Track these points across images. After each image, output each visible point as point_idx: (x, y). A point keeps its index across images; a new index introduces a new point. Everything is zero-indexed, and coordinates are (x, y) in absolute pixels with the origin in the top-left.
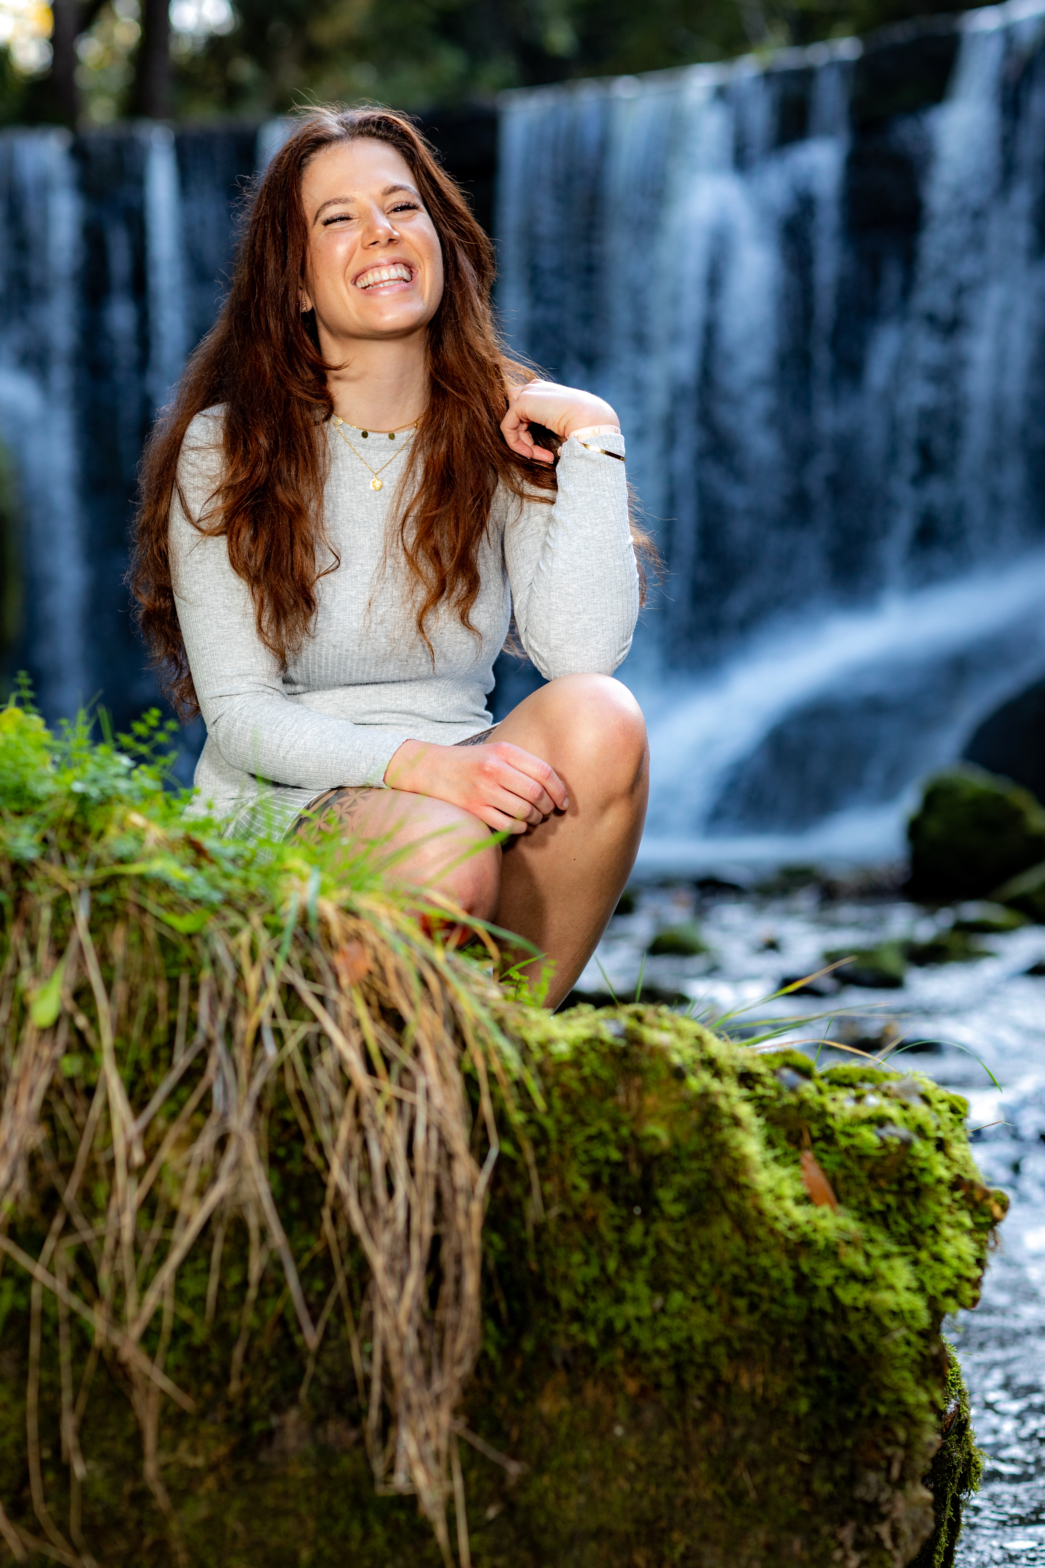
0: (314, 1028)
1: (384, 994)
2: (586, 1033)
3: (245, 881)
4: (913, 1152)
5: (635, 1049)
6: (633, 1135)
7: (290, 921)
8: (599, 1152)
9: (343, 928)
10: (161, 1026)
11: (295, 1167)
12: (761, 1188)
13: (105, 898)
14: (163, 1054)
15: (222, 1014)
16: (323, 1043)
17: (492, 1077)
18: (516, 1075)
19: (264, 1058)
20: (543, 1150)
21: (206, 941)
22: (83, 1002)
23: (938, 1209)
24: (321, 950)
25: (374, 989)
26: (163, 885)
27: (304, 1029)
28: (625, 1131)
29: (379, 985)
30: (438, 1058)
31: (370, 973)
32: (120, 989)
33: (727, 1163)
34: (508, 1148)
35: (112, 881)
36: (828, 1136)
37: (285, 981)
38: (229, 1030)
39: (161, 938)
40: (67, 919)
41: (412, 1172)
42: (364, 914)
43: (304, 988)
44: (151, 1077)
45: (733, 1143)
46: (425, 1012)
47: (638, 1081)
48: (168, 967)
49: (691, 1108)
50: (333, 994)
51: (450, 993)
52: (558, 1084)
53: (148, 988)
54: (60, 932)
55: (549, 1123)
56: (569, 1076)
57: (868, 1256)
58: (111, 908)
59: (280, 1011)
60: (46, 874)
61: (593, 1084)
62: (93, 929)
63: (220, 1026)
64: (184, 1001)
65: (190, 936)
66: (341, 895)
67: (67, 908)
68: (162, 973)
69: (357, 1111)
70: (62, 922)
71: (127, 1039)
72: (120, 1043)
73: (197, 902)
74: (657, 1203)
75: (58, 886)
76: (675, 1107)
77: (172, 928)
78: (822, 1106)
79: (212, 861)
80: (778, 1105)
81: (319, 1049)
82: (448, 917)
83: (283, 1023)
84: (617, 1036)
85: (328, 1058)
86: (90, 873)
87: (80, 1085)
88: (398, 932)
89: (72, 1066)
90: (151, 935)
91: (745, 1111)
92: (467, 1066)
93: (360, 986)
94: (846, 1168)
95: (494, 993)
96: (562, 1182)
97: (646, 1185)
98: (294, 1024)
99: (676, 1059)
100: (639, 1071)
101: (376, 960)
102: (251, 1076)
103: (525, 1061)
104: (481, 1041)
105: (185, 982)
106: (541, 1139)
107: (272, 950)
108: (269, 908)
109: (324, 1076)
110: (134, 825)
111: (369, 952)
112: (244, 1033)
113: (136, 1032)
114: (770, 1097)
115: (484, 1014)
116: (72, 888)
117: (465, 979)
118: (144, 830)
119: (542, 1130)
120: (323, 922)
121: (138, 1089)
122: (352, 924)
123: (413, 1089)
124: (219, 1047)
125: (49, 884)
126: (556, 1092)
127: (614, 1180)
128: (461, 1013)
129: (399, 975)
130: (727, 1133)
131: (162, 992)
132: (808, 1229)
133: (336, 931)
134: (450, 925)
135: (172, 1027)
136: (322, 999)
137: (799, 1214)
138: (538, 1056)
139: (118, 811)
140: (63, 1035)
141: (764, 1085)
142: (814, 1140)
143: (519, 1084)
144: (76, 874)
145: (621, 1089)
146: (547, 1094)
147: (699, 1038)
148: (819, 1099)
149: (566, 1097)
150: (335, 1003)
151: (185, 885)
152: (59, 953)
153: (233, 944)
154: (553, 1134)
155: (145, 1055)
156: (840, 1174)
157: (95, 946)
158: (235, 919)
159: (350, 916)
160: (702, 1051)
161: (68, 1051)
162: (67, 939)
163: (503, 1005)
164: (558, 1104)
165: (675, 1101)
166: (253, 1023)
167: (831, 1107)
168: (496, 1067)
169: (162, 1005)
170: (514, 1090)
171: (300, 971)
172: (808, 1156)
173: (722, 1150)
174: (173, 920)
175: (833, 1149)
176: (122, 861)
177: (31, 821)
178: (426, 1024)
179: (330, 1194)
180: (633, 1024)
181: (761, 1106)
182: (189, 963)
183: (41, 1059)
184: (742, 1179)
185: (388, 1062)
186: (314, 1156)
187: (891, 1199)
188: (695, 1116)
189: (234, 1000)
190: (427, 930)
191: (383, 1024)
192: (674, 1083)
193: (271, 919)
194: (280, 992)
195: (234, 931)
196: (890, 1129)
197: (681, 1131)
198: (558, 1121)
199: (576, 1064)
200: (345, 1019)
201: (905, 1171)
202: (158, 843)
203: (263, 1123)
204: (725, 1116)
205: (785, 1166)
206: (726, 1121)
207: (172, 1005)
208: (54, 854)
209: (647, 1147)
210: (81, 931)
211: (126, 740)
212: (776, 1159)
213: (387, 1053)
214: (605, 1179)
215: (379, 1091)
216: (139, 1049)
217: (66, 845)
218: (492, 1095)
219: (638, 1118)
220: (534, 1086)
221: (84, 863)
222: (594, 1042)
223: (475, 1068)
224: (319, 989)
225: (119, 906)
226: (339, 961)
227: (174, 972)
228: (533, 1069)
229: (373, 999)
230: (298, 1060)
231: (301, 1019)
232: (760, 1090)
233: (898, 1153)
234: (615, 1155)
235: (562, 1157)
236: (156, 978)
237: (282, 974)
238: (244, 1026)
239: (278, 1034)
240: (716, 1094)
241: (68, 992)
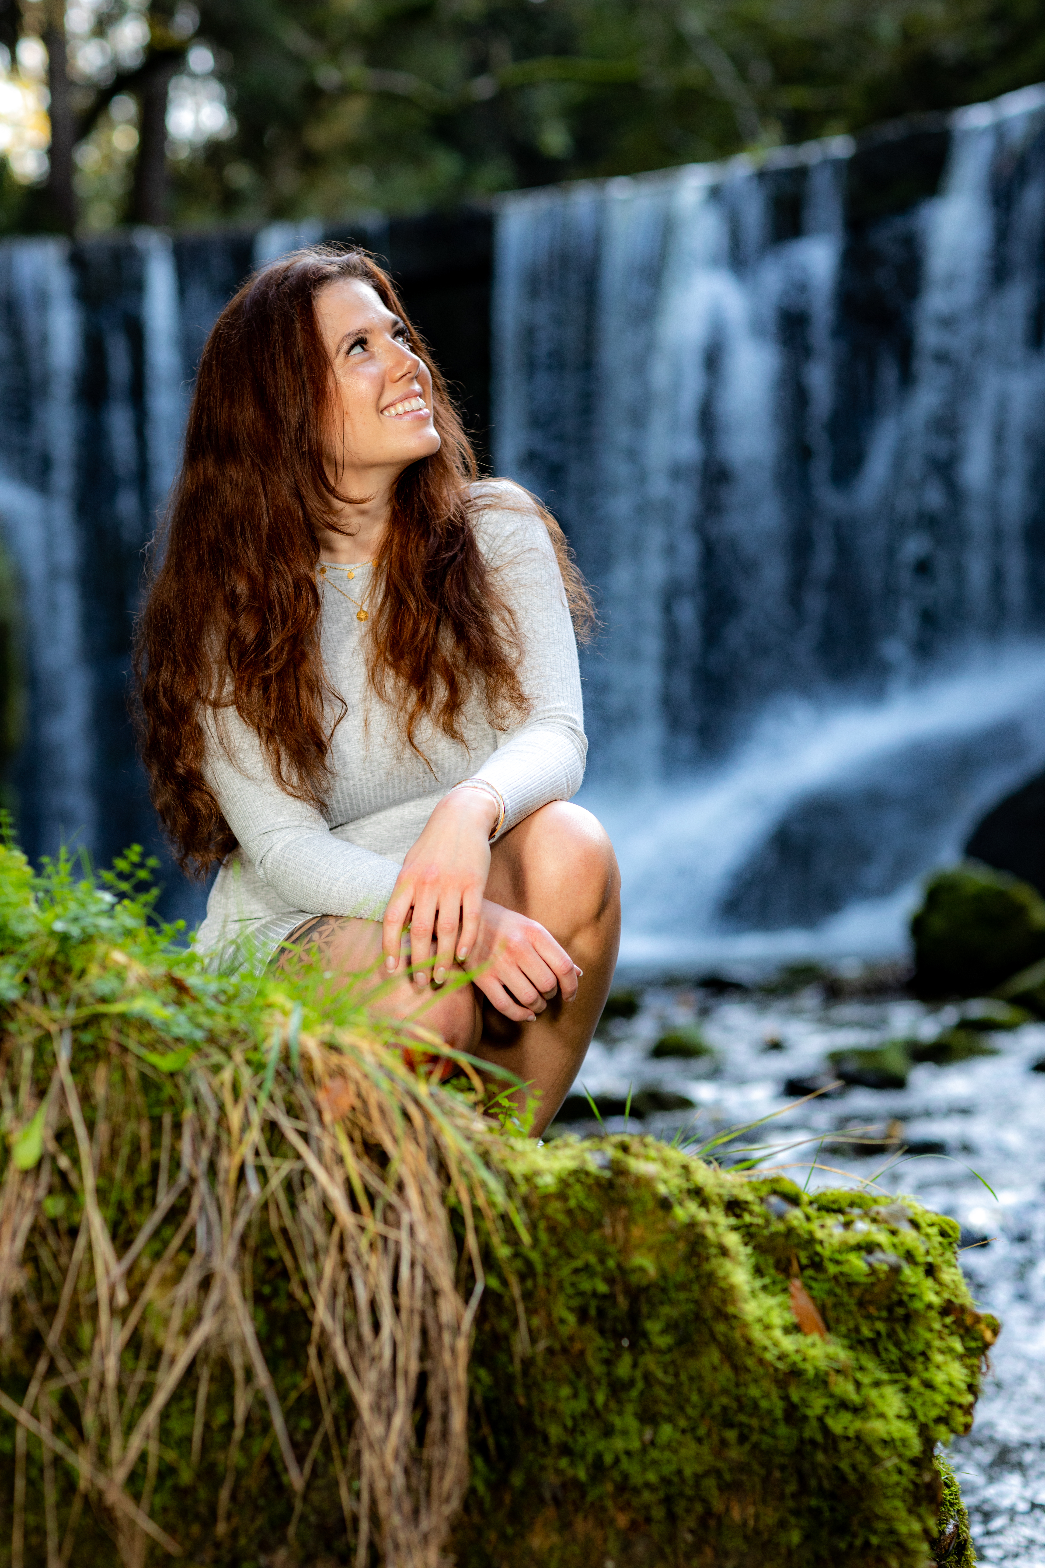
0: (298, 1166)
1: (368, 1129)
2: (571, 1165)
3: (228, 1018)
4: (903, 1278)
5: (621, 1180)
6: (619, 1266)
7: (272, 1057)
8: (586, 1285)
9: (326, 1064)
10: (144, 1166)
11: (281, 1305)
12: (749, 1318)
13: (87, 1037)
14: (147, 1193)
15: (205, 1153)
16: (307, 1180)
17: (477, 1211)
18: (501, 1209)
19: (248, 1197)
20: (529, 1284)
21: (188, 1080)
22: (64, 1143)
23: (928, 1335)
24: (304, 1086)
25: (357, 1125)
26: (144, 1024)
27: (287, 1167)
28: (611, 1263)
29: (363, 1121)
30: (422, 1193)
31: (353, 1108)
32: (103, 1129)
33: (715, 1293)
34: (494, 1283)
35: (94, 1020)
36: (817, 1263)
37: (267, 1118)
38: (212, 1168)
39: (143, 1076)
40: (48, 1059)
41: (397, 1309)
42: (347, 1050)
43: (287, 1125)
44: (135, 1217)
45: (721, 1273)
46: (409, 1147)
47: (624, 1212)
48: (150, 1107)
49: (678, 1239)
50: (316, 1131)
51: (434, 1127)
52: (544, 1216)
53: (130, 1127)
54: (41, 1072)
55: (535, 1257)
56: (555, 1208)
57: (858, 1385)
58: (93, 1047)
59: (263, 1149)
60: (27, 1014)
61: (580, 1216)
62: (75, 1069)
63: (203, 1165)
64: (166, 1140)
65: (172, 1075)
66: (323, 1031)
67: (49, 1048)
68: (144, 1112)
69: (341, 1248)
70: (44, 1063)
71: (111, 1179)
72: (103, 1182)
73: (178, 1040)
74: (645, 1335)
75: (39, 1026)
76: (662, 1237)
77: (154, 1067)
78: (811, 1233)
79: (195, 999)
80: (766, 1232)
81: (303, 1186)
82: (432, 1051)
83: (266, 1160)
84: (602, 1167)
85: (312, 1195)
86: (72, 1013)
87: (63, 1226)
88: (381, 1066)
89: (55, 1207)
90: (133, 1074)
91: (732, 1240)
92: (452, 1200)
93: (344, 1122)
94: (835, 1295)
95: (479, 1125)
96: (549, 1315)
97: (634, 1316)
98: (277, 1161)
99: (662, 1189)
100: (625, 1202)
101: (359, 1095)
102: (235, 1214)
103: (509, 1195)
104: (465, 1174)
105: (167, 1121)
106: (527, 1273)
107: (254, 1087)
108: (252, 1044)
109: (308, 1213)
110: (116, 963)
111: (352, 1087)
112: (227, 1172)
113: (119, 1172)
114: (758, 1225)
115: (467, 1148)
116: (54, 1028)
117: (449, 1113)
118: (126, 968)
119: (528, 1263)
120: (305, 1057)
121: (122, 1229)
122: (334, 1059)
123: (398, 1225)
124: (202, 1186)
125: (30, 1024)
126: (542, 1225)
127: (601, 1312)
128: (445, 1147)
129: (382, 1110)
130: (715, 1262)
131: (144, 1131)
132: (797, 1358)
133: (319, 1066)
134: (434, 1059)
135: (155, 1167)
136: (305, 1136)
137: (788, 1344)
138: (523, 1189)
139: (100, 949)
140: (45, 1177)
141: (751, 1213)
142: (802, 1268)
143: (504, 1217)
144: (57, 1014)
145: (607, 1221)
146: (533, 1227)
147: (685, 1168)
148: (807, 1226)
149: (552, 1229)
150: (319, 1140)
151: (166, 1023)
152: (41, 1094)
153: (216, 1082)
154: (539, 1268)
155: (128, 1195)
156: (830, 1301)
157: (76, 1086)
158: (217, 1057)
159: (333, 1052)
160: (688, 1180)
161: (51, 1191)
162: (49, 1079)
163: (488, 1137)
164: (543, 1236)
165: (662, 1232)
166: (236, 1162)
167: (819, 1234)
168: (481, 1201)
169: (145, 1145)
170: (500, 1223)
171: (283, 1107)
172: (796, 1284)
173: (709, 1280)
174: (154, 1058)
175: (821, 1276)
176: (103, 1000)
177: (13, 960)
178: (409, 1159)
179: (316, 1331)
180: (619, 1154)
181: (749, 1234)
182: (172, 1101)
183: (23, 1201)
184: (731, 1309)
185: (371, 1197)
186: (299, 1293)
187: (880, 1326)
188: (682, 1247)
189: (217, 1138)
190: (411, 1065)
191: (366, 1160)
192: (660, 1213)
193: (254, 1056)
194: (262, 1130)
195: (217, 1069)
196: (879, 1255)
197: (668, 1262)
198: (544, 1254)
199: (562, 1196)
200: (328, 1155)
201: (895, 1297)
202: (140, 981)
203: (247, 1261)
204: (712, 1245)
205: (774, 1295)
206: (713, 1251)
207: (155, 1145)
208: (36, 993)
209: (634, 1279)
210: (63, 1072)
211: (108, 876)
212: (764, 1288)
213: (371, 1190)
214: (593, 1312)
215: (362, 1229)
216: (122, 1188)
217: (48, 984)
218: (477, 1230)
219: (625, 1250)
220: (519, 1220)
221: (66, 1003)
222: (579, 1174)
223: (460, 1202)
224: (302, 1126)
225: (101, 1046)
226: (321, 1097)
227: (157, 1111)
228: (518, 1203)
229: (357, 1135)
230: (282, 1197)
231: (284, 1157)
232: (747, 1218)
233: (887, 1280)
234: (602, 1288)
235: (549, 1291)
236: (139, 1117)
237: (265, 1111)
238: (228, 1164)
239: (261, 1171)
240: (703, 1224)
241: (50, 1133)
